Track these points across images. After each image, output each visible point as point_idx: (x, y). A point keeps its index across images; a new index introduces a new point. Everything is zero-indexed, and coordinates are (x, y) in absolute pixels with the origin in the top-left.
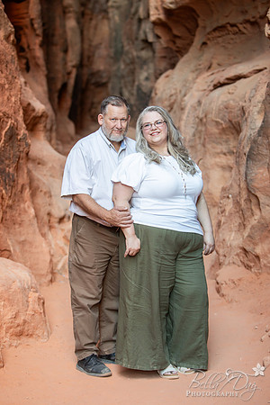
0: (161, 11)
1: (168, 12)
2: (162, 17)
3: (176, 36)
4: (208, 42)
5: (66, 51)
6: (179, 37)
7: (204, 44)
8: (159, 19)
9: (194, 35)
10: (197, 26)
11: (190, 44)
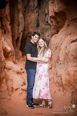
0: (53, 13)
1: (56, 13)
2: (54, 15)
3: (58, 22)
4: (70, 24)
5: (19, 26)
6: (59, 22)
7: (69, 25)
8: (52, 16)
9: (65, 22)
10: (66, 19)
11: (63, 25)
